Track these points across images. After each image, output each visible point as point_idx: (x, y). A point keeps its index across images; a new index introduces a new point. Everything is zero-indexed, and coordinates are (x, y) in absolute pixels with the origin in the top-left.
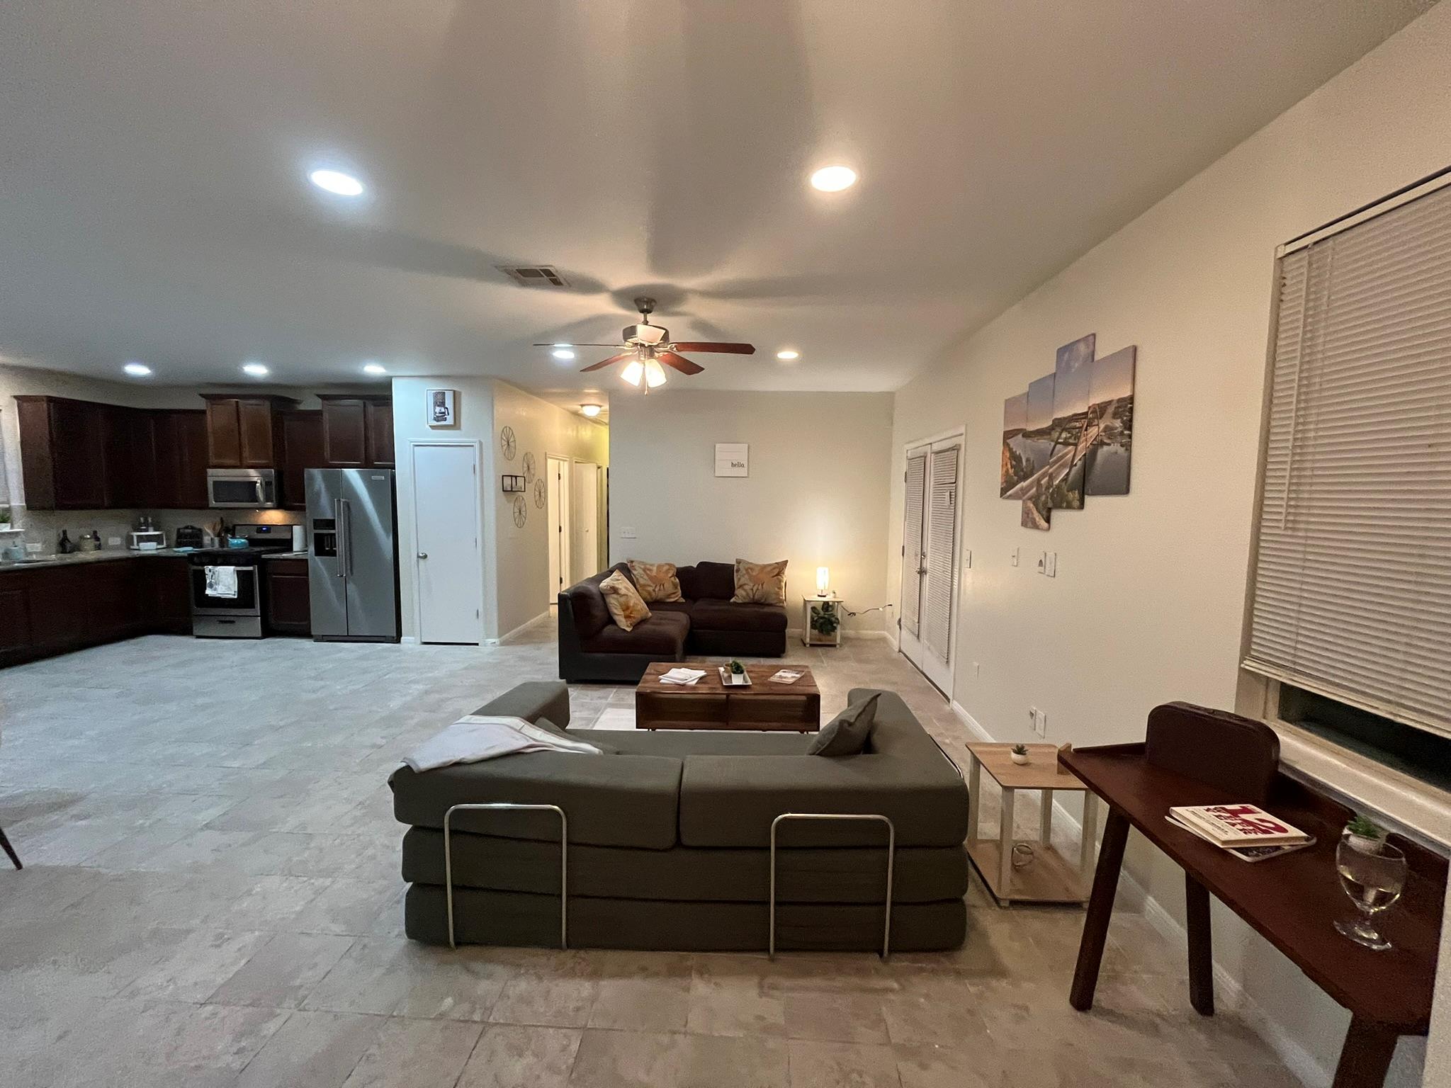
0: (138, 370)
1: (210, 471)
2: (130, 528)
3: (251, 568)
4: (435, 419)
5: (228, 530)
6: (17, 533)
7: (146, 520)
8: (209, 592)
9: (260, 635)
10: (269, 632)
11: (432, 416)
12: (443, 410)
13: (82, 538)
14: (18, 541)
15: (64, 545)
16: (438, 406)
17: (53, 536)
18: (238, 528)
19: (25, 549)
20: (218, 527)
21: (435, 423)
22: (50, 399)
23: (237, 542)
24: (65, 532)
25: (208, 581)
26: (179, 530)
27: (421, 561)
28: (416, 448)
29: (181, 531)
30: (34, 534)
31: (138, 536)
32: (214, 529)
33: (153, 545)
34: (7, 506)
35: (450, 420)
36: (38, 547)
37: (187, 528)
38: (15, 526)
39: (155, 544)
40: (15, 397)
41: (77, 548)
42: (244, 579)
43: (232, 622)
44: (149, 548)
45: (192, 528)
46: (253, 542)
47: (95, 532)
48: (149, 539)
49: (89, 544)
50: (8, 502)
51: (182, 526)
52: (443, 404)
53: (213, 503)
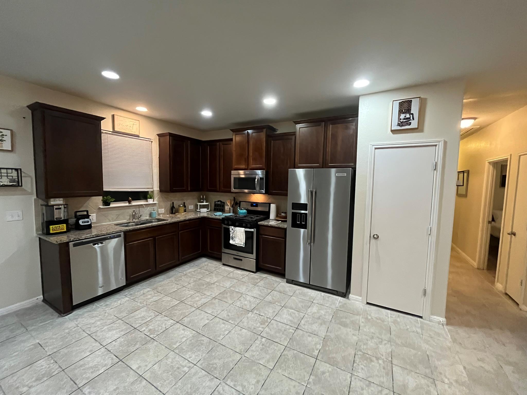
0: (207, 113)
1: (233, 172)
2: (197, 200)
3: (252, 230)
4: (399, 125)
5: (236, 204)
6: (155, 204)
7: (203, 197)
8: (231, 242)
9: (255, 271)
10: (259, 269)
11: (396, 121)
12: (408, 116)
13: (179, 206)
14: (155, 208)
15: (173, 210)
16: (403, 113)
17: (169, 205)
18: (241, 203)
19: (158, 212)
20: (232, 203)
21: (399, 128)
22: (170, 135)
23: (242, 212)
24: (173, 203)
25: (231, 235)
26: (215, 202)
27: (373, 241)
28: (376, 150)
29: (216, 203)
30: (162, 204)
31: (200, 205)
32: (231, 204)
33: (205, 210)
34: (152, 190)
35: (414, 124)
36: (162, 211)
37: (218, 201)
38: (155, 200)
39: (206, 209)
40: (158, 135)
41: (177, 211)
42: (249, 236)
43: (241, 260)
44: (204, 212)
45: (221, 202)
46: (249, 212)
47: (184, 203)
48: (204, 207)
49: (182, 209)
50: (152, 188)
51: (217, 200)
52: (408, 111)
53: (233, 190)
